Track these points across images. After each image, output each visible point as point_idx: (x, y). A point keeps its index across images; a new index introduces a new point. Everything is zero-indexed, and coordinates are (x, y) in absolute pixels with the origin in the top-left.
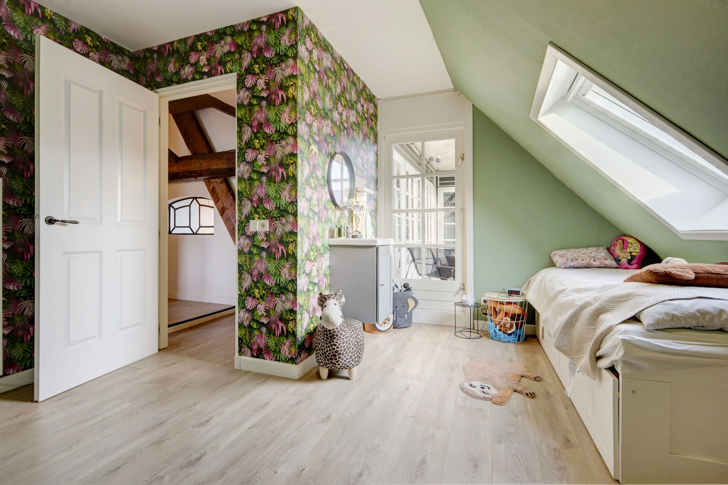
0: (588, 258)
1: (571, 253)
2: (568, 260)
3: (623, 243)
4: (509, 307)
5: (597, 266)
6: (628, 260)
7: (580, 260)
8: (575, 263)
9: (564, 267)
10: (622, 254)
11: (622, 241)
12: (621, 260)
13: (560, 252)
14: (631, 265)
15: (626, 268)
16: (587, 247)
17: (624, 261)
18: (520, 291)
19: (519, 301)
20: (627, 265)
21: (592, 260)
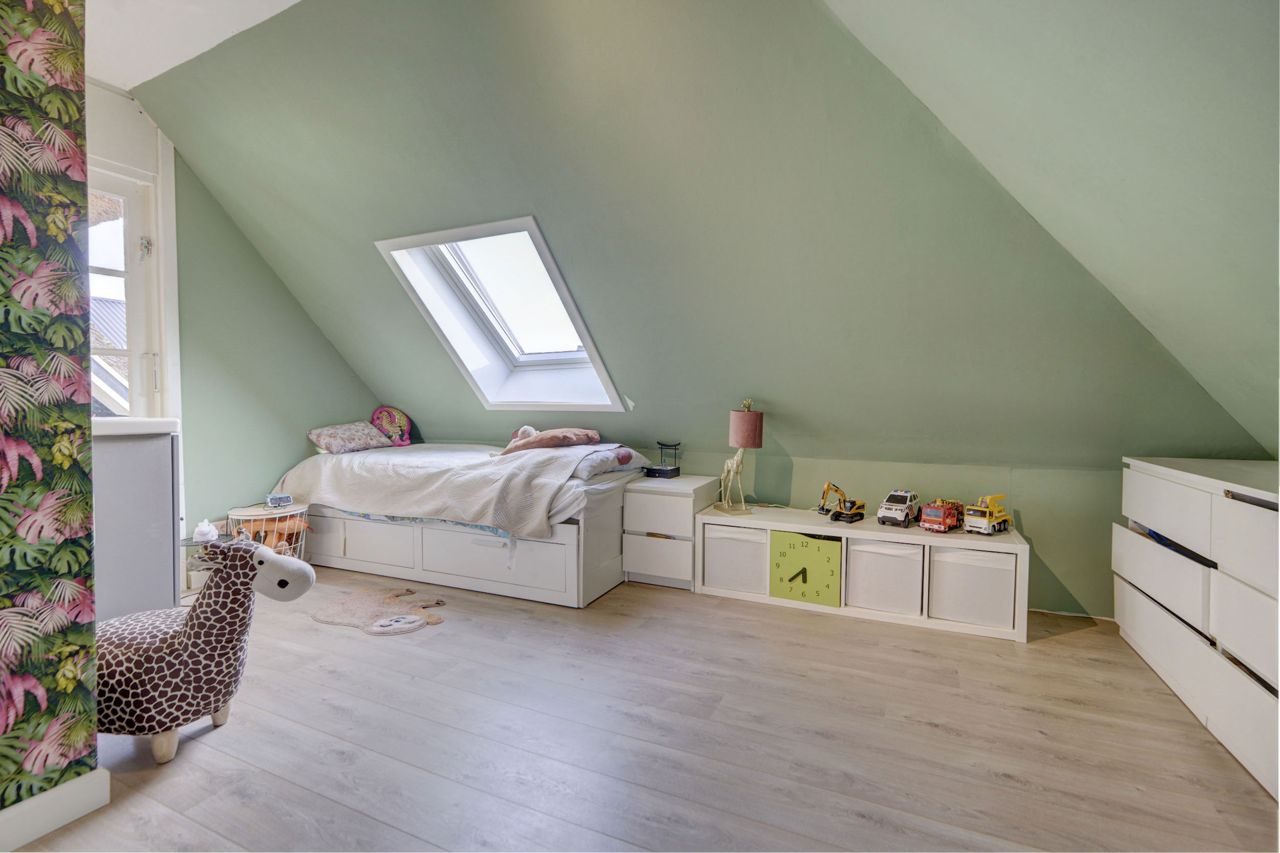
0: (363, 436)
1: (342, 431)
2: (345, 442)
3: (390, 415)
4: (282, 525)
5: (375, 445)
6: (400, 435)
7: (357, 440)
8: (352, 445)
9: (343, 451)
10: (393, 428)
11: (387, 413)
12: (392, 436)
13: (326, 431)
14: (403, 441)
15: (400, 445)
16: (352, 422)
17: (396, 437)
18: (289, 497)
19: (299, 512)
20: (400, 442)
21: (369, 438)
